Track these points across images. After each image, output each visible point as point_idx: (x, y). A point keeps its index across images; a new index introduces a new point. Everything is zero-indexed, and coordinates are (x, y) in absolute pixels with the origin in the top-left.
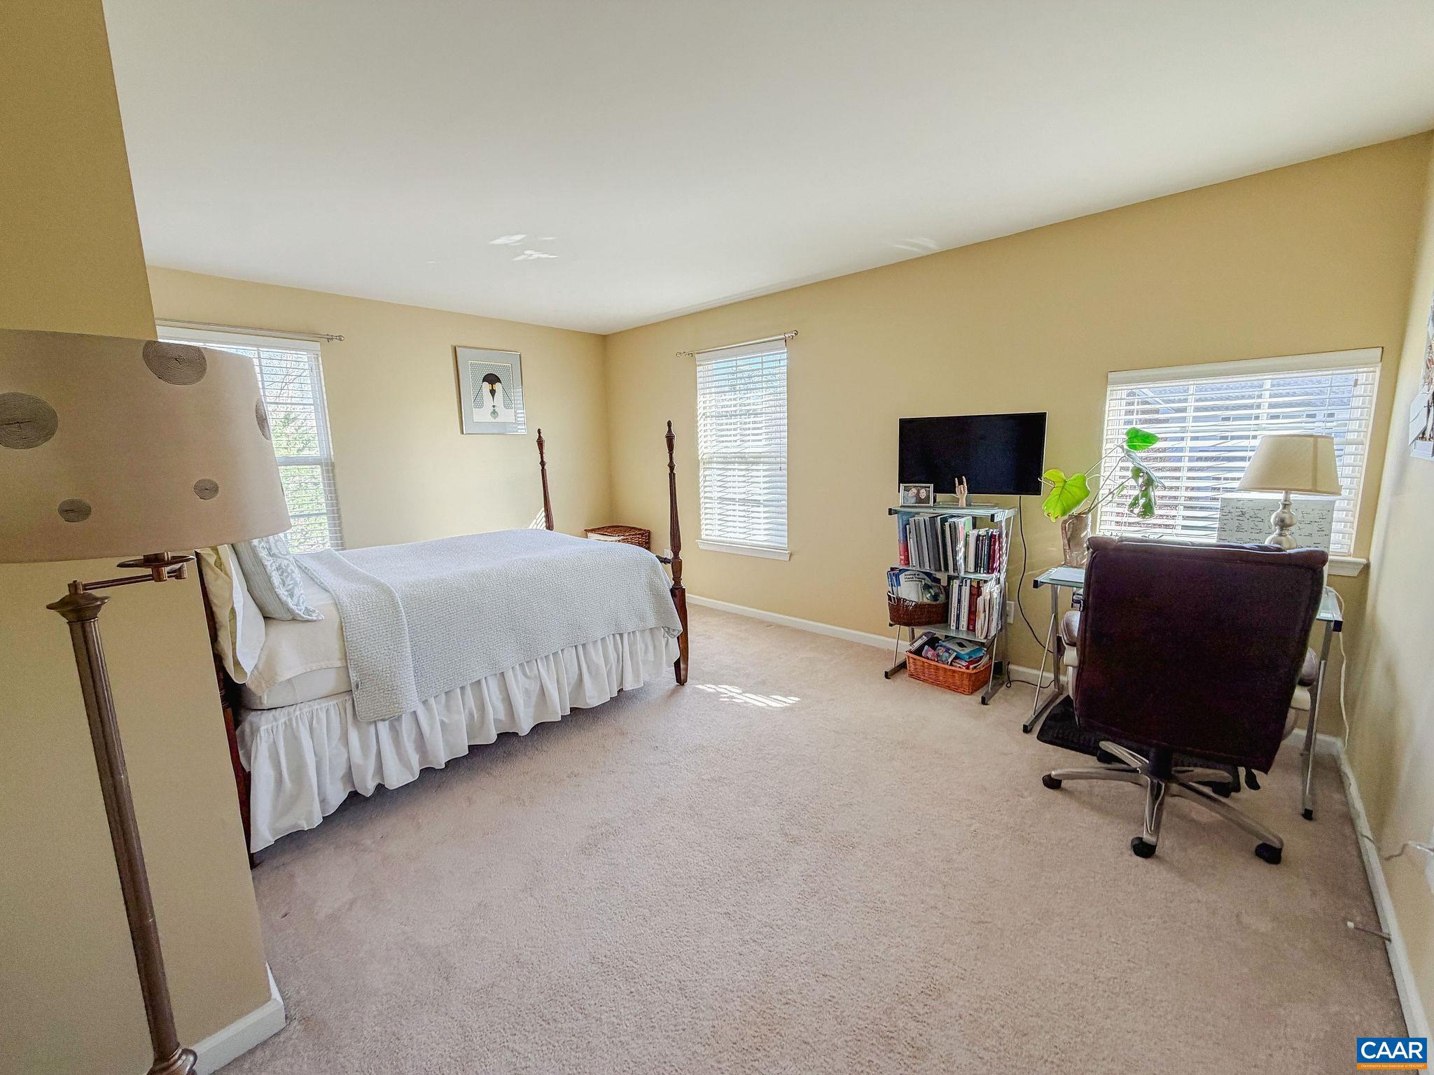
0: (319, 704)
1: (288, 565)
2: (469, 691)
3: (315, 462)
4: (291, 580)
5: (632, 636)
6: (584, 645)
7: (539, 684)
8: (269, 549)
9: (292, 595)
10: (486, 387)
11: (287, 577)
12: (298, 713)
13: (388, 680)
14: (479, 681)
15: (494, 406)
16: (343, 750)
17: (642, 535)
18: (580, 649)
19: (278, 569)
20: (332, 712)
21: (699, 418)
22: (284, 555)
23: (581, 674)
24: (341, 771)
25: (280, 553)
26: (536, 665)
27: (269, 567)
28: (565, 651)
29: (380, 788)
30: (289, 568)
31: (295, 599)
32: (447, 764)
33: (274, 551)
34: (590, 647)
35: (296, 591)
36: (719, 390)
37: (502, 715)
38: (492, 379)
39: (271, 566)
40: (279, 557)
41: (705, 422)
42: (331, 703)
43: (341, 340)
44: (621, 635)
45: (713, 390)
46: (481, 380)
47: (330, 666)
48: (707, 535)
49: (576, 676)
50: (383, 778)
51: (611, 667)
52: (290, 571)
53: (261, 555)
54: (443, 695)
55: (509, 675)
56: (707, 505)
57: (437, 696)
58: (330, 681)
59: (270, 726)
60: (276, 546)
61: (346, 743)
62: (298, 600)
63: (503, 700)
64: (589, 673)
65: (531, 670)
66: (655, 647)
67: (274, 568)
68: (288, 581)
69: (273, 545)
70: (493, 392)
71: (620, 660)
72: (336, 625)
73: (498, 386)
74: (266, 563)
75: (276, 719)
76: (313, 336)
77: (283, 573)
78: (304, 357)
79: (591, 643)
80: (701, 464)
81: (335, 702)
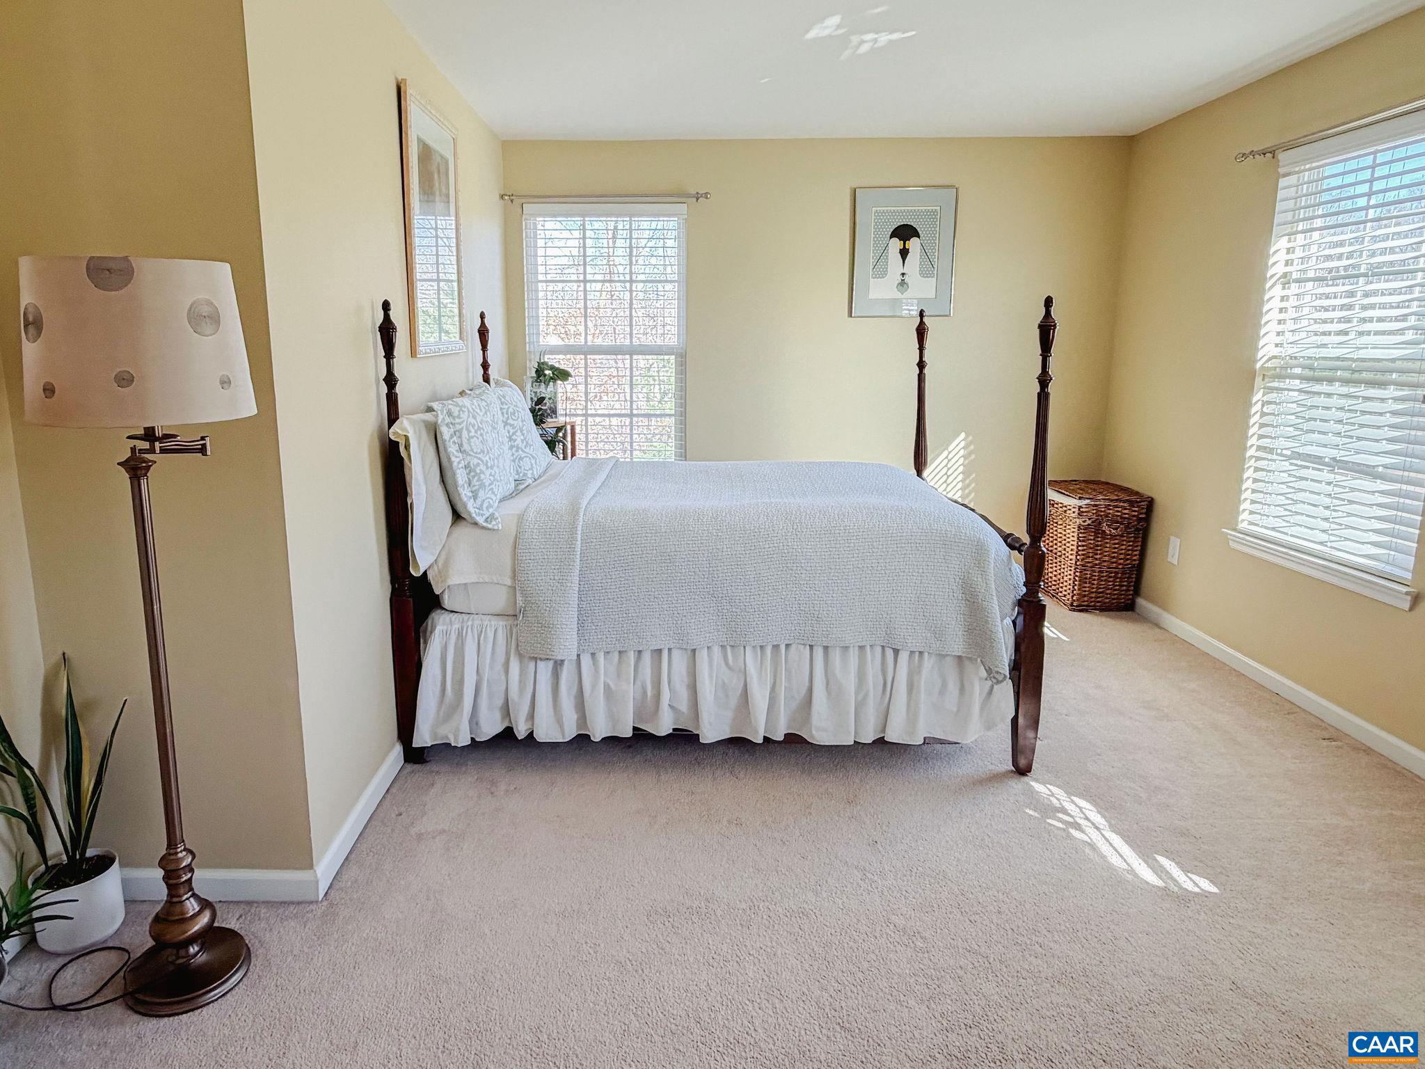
0: (490, 621)
1: (478, 465)
2: (647, 658)
3: (667, 351)
4: (477, 481)
5: (917, 658)
6: (826, 648)
7: (742, 684)
8: (461, 445)
9: (475, 498)
10: (896, 244)
11: (474, 477)
12: (470, 623)
13: (546, 615)
14: (660, 651)
15: (903, 274)
16: (503, 677)
17: (1132, 503)
18: (819, 653)
19: (466, 467)
20: (500, 632)
21: (1268, 285)
22: (476, 453)
23: (810, 690)
24: (500, 702)
25: (472, 450)
26: (743, 652)
27: (455, 464)
28: (793, 648)
29: (531, 736)
30: (478, 468)
31: (479, 501)
32: (605, 739)
33: (466, 447)
34: (836, 656)
35: (481, 493)
36: (1332, 221)
37: (684, 706)
38: (905, 233)
39: (459, 463)
40: (470, 455)
41: (1286, 292)
42: (501, 623)
43: (707, 198)
44: (896, 652)
45: (1318, 223)
46: (889, 236)
47: (500, 582)
48: (1251, 523)
49: (804, 691)
50: (533, 725)
51: (866, 696)
52: (478, 471)
53: (449, 449)
54: (616, 655)
55: (703, 656)
56: (1260, 464)
57: (608, 652)
58: (500, 600)
59: (445, 627)
60: (469, 443)
61: (507, 671)
62: (482, 505)
63: (688, 686)
64: (827, 691)
65: (735, 657)
66: (962, 689)
67: (462, 464)
68: (475, 482)
69: (465, 441)
70: (904, 253)
71: (887, 688)
72: (512, 540)
73: (913, 244)
74: (453, 459)
75: (451, 623)
76: (676, 195)
77: (470, 471)
78: (672, 223)
79: (838, 651)
80: (1258, 380)
81: (505, 623)
